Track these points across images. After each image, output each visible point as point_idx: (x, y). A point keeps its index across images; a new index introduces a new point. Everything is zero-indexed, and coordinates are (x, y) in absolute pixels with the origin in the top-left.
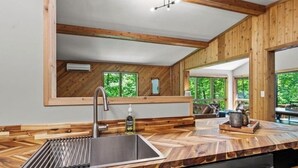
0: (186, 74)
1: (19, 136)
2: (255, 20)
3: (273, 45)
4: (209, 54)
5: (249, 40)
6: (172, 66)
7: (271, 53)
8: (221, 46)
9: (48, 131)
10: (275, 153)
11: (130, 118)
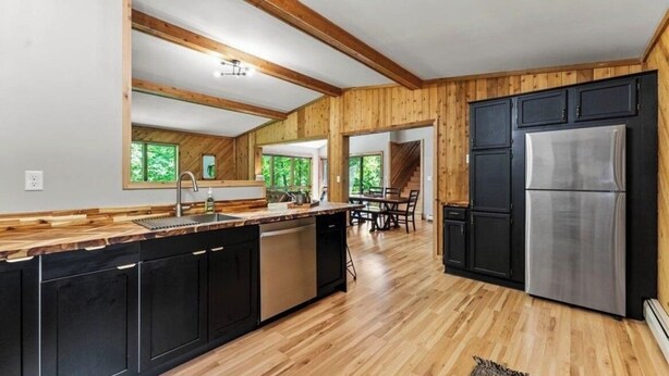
0: (258, 151)
1: (95, 219)
2: (332, 99)
3: (347, 130)
4: (287, 128)
5: (328, 120)
6: (237, 138)
7: (346, 138)
8: (301, 120)
9: (129, 213)
10: (318, 217)
11: (210, 200)
